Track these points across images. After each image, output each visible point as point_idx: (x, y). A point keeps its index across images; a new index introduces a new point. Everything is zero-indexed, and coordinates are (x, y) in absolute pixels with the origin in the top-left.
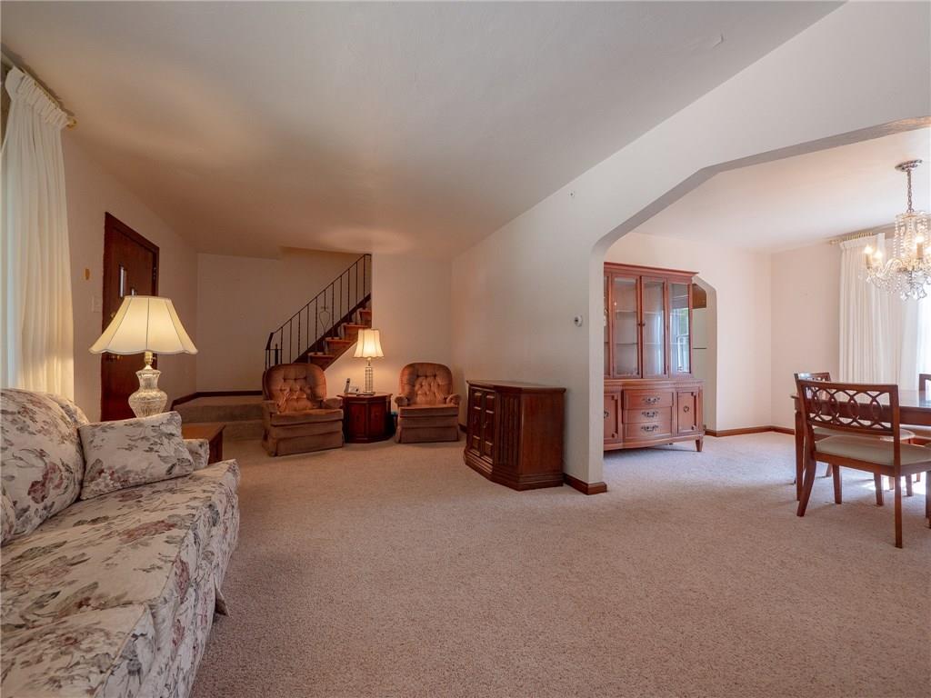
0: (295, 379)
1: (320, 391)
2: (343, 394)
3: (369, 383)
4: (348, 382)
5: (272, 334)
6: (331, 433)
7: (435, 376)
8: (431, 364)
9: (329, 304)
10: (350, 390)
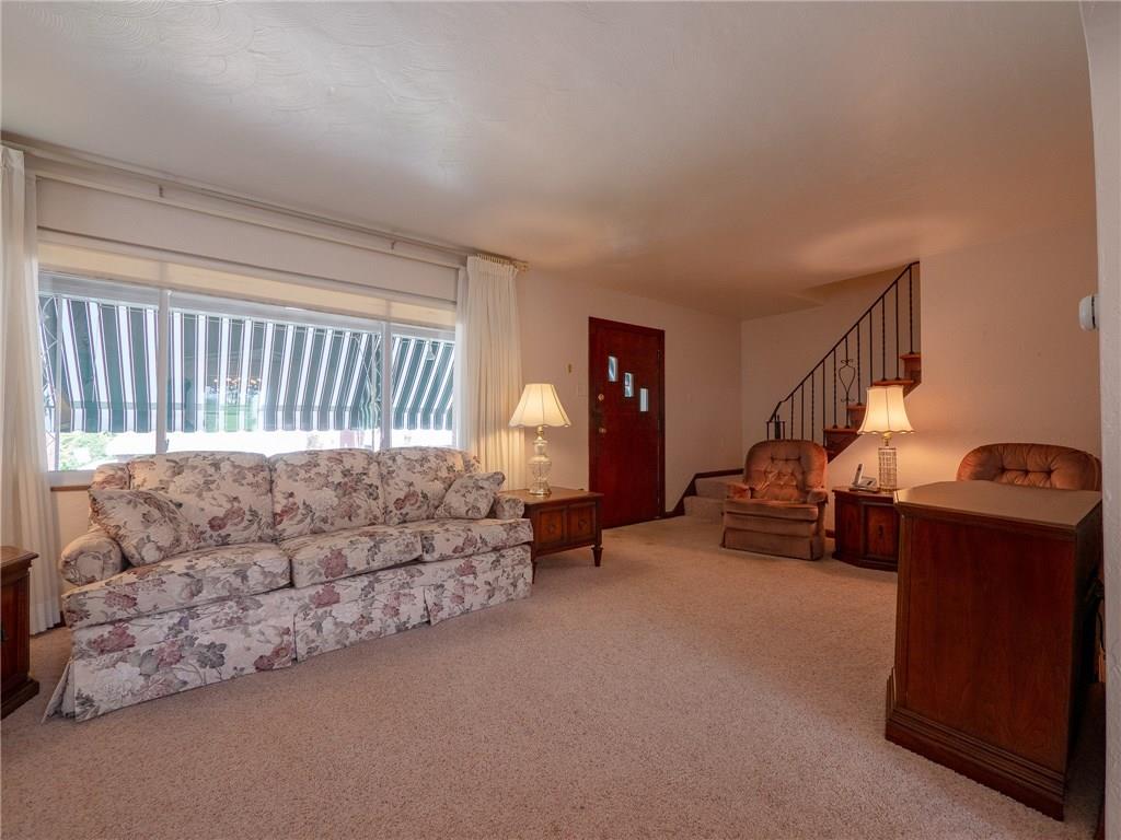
0: (787, 460)
1: (812, 479)
2: (852, 486)
3: (889, 473)
4: (859, 469)
5: (780, 403)
6: (793, 536)
7: (1049, 473)
8: (1042, 446)
9: (853, 355)
10: (860, 481)
